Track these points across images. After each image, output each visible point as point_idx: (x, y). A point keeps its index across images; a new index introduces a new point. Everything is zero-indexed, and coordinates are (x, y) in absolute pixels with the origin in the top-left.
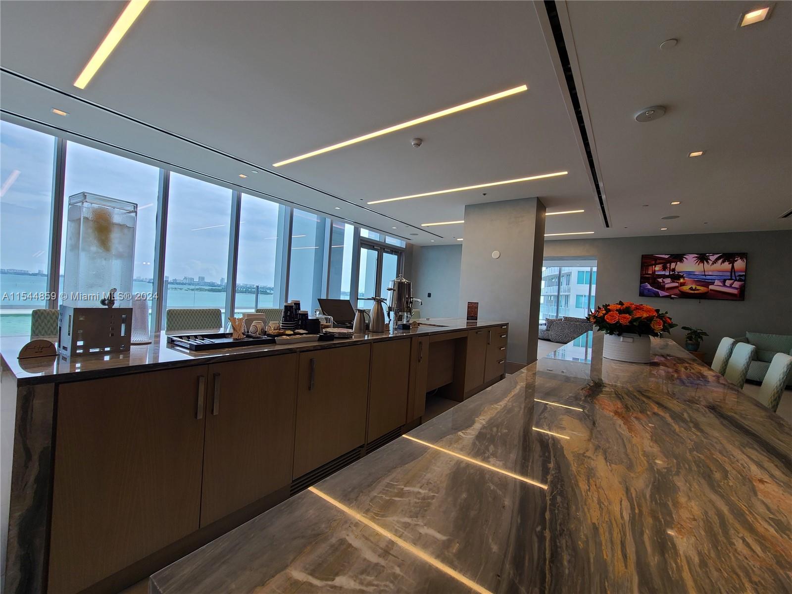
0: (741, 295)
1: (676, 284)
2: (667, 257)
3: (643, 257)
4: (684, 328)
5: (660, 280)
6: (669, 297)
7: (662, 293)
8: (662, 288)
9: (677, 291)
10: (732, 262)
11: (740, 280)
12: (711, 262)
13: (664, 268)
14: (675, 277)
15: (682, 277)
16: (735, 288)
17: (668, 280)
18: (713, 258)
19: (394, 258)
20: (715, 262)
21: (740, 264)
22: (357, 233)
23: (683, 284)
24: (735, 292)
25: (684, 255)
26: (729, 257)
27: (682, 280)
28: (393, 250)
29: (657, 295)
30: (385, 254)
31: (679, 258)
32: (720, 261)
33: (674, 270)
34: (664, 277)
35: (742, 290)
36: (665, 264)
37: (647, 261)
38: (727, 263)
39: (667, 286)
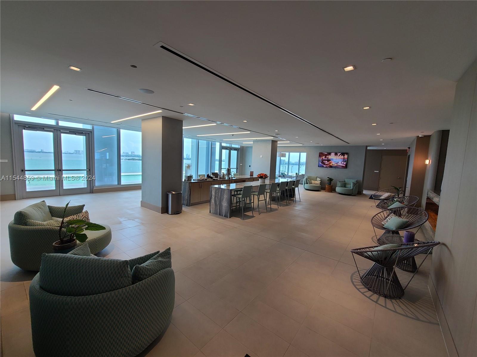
0: (346, 167)
1: (329, 163)
2: (326, 153)
3: (320, 153)
4: (328, 178)
5: (324, 161)
6: (326, 167)
7: (325, 166)
8: (325, 164)
9: (329, 165)
10: (344, 156)
11: (346, 162)
12: (338, 156)
13: (325, 157)
14: (328, 160)
15: (330, 160)
16: (344, 164)
17: (326, 161)
18: (339, 154)
19: (236, 152)
20: (339, 156)
21: (346, 156)
22: (221, 144)
23: (330, 163)
24: (344, 166)
25: (331, 153)
26: (343, 154)
27: (330, 162)
28: (235, 149)
29: (323, 167)
30: (232, 151)
31: (329, 154)
32: (341, 155)
33: (328, 158)
34: (325, 160)
35: (346, 165)
36: (326, 155)
37: (321, 155)
38: (342, 156)
39: (326, 164)
